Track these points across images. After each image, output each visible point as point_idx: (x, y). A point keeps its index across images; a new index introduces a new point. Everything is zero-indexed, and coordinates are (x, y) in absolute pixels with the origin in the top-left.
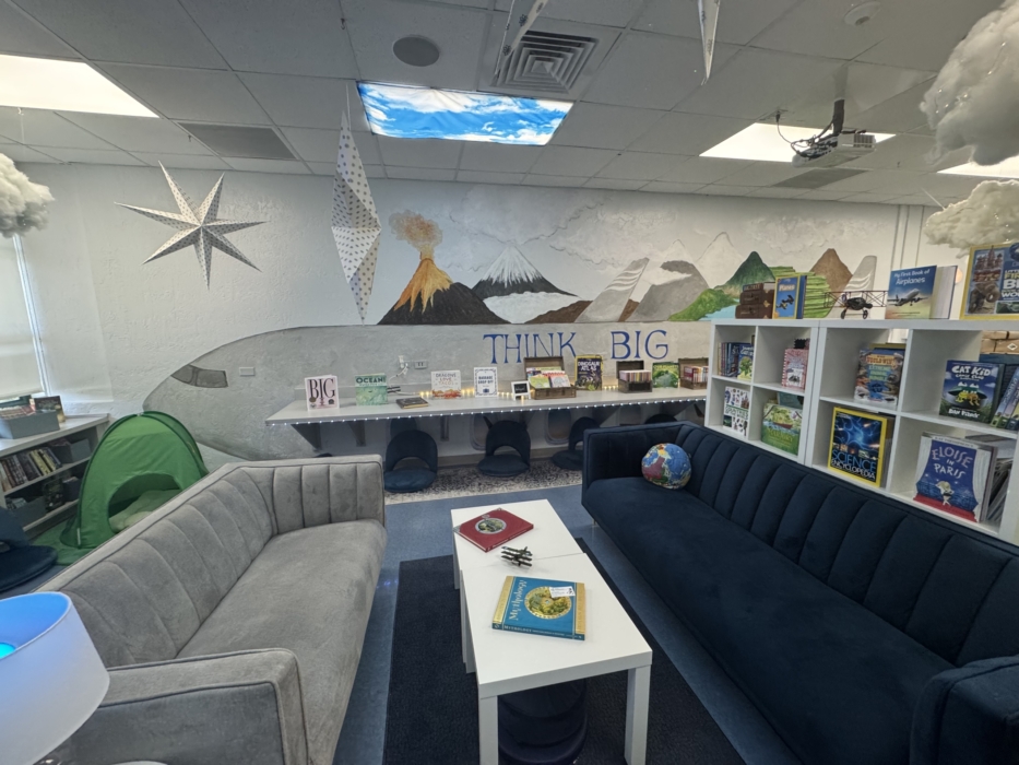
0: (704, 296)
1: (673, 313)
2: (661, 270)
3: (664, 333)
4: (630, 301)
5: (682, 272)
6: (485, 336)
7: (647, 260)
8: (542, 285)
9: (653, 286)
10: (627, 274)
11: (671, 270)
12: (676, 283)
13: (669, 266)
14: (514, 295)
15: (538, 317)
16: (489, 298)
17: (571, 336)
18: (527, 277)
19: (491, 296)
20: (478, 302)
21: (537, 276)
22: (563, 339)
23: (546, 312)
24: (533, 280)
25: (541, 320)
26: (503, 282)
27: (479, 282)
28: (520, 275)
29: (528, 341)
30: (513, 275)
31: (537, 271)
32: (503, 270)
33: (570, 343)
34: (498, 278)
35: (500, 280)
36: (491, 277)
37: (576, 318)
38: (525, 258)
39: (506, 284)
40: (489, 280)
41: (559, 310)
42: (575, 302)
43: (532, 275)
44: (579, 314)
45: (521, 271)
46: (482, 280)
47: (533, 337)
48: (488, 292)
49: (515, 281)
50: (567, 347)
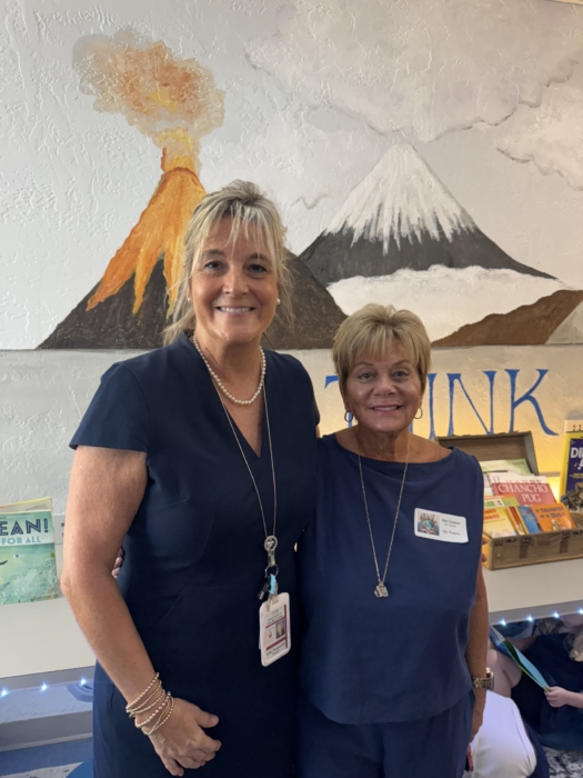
6: (330, 379)
8: (474, 249)
15: (462, 329)
16: (343, 281)
17: (538, 375)
18: (439, 227)
19: (347, 276)
20: (315, 290)
21: (463, 226)
22: (517, 385)
23: (480, 318)
24: (454, 234)
25: (469, 339)
26: (380, 239)
27: (318, 238)
28: (423, 221)
29: (434, 391)
30: (404, 221)
31: (463, 211)
32: (380, 207)
33: (533, 395)
34: (367, 228)
35: (372, 234)
36: (350, 224)
37: (552, 332)
38: (436, 176)
39: (386, 246)
40: (345, 232)
41: (513, 312)
42: (549, 293)
43: (452, 222)
44: (559, 323)
45: (426, 211)
46: (326, 234)
47: (447, 381)
48: (340, 266)
49: (410, 238)
50: (527, 403)
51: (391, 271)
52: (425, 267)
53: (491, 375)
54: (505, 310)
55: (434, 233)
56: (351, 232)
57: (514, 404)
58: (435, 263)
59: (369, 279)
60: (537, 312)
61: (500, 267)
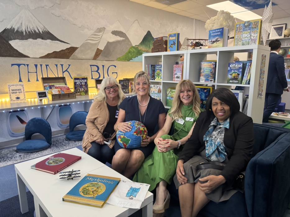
0: (131, 50)
1: (118, 57)
2: (111, 34)
3: (115, 66)
4: (98, 49)
5: (121, 37)
6: (12, 65)
7: (104, 28)
8: (48, 36)
9: (108, 42)
10: (95, 35)
11: (116, 35)
12: (118, 42)
13: (115, 33)
14: (30, 40)
15: (48, 54)
16: (13, 41)
17: (68, 66)
18: (38, 30)
19: (14, 39)
20: (5, 42)
21: (45, 30)
22: (63, 68)
23: (52, 52)
24: (43, 32)
25: (50, 57)
26: (22, 31)
27: (5, 29)
28: (34, 28)
29: (42, 69)
30: (28, 28)
31: (44, 27)
32: (21, 23)
33: (68, 70)
34: (18, 28)
35: (20, 30)
36: (13, 27)
37: (70, 56)
38: (36, 18)
39: (24, 33)
40: (12, 29)
41: (60, 51)
42: (69, 47)
43: (41, 29)
44: (72, 54)
45: (34, 26)
46: (7, 28)
47: (45, 66)
48: (12, 37)
49: (31, 32)
50: (66, 72)
51: (27, 39)
52: (36, 39)
53: (57, 65)
54: (58, 50)
55: (37, 31)
56: (14, 29)
57: (63, 72)
58: (38, 38)
59: (21, 40)
60: (66, 51)
61: (55, 40)
